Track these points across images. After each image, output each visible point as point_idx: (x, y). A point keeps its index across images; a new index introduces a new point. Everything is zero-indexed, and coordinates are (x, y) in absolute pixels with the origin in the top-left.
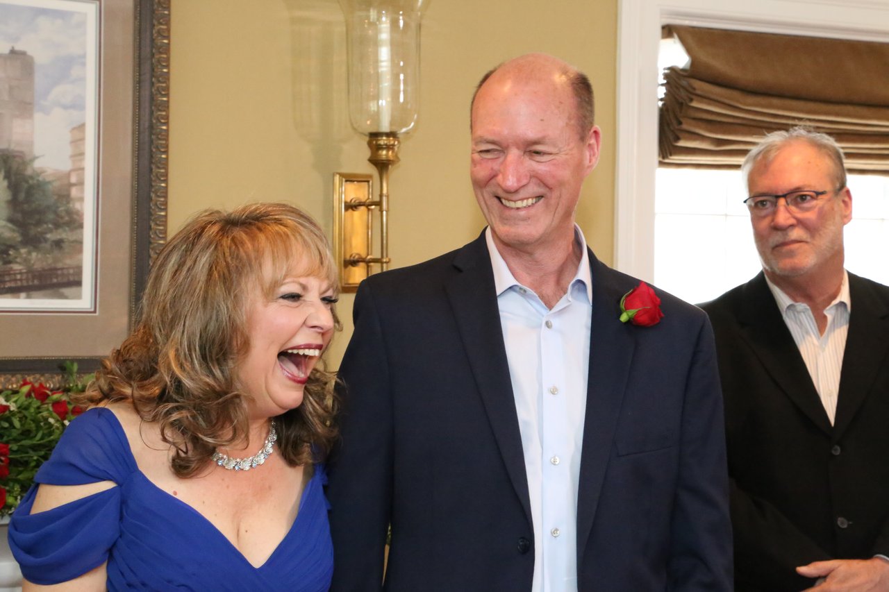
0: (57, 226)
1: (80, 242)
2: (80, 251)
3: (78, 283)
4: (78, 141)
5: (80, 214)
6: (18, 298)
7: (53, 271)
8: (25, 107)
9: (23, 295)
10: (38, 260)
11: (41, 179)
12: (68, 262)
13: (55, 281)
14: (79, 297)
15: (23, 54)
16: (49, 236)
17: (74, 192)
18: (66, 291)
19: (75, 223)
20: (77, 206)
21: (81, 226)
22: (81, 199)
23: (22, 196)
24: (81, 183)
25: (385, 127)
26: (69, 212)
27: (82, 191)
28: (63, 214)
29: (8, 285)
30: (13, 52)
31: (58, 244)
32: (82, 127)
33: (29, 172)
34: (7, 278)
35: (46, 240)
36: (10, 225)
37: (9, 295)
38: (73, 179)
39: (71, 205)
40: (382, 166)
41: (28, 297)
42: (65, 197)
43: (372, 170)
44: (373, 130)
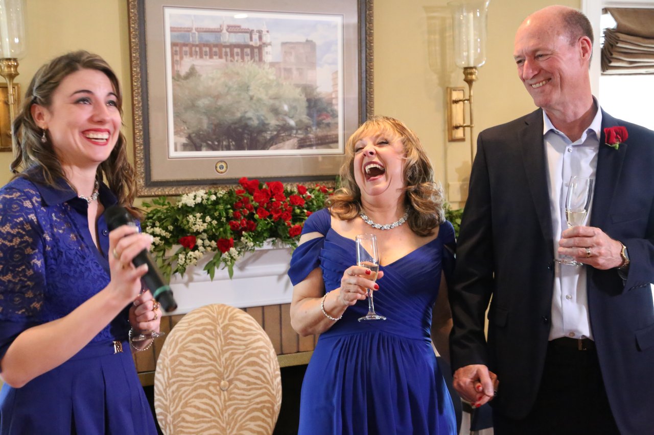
0: (327, 117)
1: (337, 124)
2: (337, 127)
3: (337, 142)
4: (335, 79)
5: (337, 111)
6: (312, 149)
7: (326, 137)
8: (312, 65)
9: (314, 147)
10: (320, 132)
11: (320, 96)
12: (333, 132)
13: (327, 141)
14: (337, 147)
15: (312, 41)
16: (324, 121)
17: (334, 101)
18: (332, 145)
19: (335, 115)
20: (335, 107)
21: (337, 116)
22: (337, 105)
23: (312, 104)
24: (337, 98)
25: (472, 65)
26: (332, 111)
27: (337, 100)
28: (330, 111)
29: (308, 143)
30: (307, 41)
31: (328, 125)
32: (336, 72)
33: (315, 94)
34: (308, 141)
35: (323, 123)
36: (308, 117)
37: (308, 148)
38: (334, 96)
39: (333, 107)
40: (470, 82)
41: (316, 148)
42: (330, 104)
43: (466, 85)
44: (466, 66)
